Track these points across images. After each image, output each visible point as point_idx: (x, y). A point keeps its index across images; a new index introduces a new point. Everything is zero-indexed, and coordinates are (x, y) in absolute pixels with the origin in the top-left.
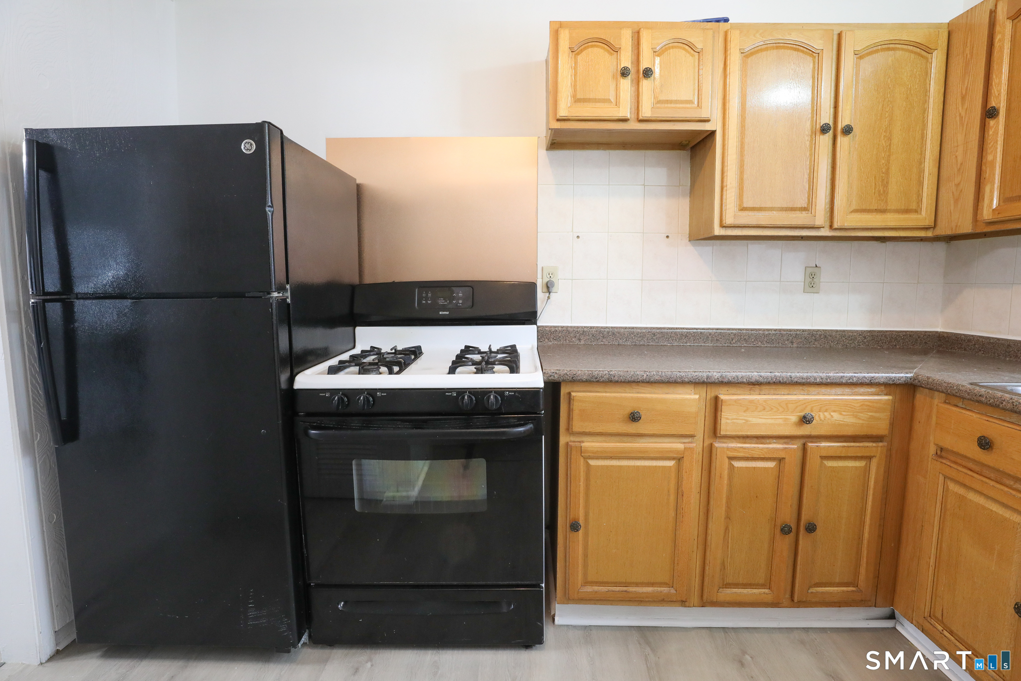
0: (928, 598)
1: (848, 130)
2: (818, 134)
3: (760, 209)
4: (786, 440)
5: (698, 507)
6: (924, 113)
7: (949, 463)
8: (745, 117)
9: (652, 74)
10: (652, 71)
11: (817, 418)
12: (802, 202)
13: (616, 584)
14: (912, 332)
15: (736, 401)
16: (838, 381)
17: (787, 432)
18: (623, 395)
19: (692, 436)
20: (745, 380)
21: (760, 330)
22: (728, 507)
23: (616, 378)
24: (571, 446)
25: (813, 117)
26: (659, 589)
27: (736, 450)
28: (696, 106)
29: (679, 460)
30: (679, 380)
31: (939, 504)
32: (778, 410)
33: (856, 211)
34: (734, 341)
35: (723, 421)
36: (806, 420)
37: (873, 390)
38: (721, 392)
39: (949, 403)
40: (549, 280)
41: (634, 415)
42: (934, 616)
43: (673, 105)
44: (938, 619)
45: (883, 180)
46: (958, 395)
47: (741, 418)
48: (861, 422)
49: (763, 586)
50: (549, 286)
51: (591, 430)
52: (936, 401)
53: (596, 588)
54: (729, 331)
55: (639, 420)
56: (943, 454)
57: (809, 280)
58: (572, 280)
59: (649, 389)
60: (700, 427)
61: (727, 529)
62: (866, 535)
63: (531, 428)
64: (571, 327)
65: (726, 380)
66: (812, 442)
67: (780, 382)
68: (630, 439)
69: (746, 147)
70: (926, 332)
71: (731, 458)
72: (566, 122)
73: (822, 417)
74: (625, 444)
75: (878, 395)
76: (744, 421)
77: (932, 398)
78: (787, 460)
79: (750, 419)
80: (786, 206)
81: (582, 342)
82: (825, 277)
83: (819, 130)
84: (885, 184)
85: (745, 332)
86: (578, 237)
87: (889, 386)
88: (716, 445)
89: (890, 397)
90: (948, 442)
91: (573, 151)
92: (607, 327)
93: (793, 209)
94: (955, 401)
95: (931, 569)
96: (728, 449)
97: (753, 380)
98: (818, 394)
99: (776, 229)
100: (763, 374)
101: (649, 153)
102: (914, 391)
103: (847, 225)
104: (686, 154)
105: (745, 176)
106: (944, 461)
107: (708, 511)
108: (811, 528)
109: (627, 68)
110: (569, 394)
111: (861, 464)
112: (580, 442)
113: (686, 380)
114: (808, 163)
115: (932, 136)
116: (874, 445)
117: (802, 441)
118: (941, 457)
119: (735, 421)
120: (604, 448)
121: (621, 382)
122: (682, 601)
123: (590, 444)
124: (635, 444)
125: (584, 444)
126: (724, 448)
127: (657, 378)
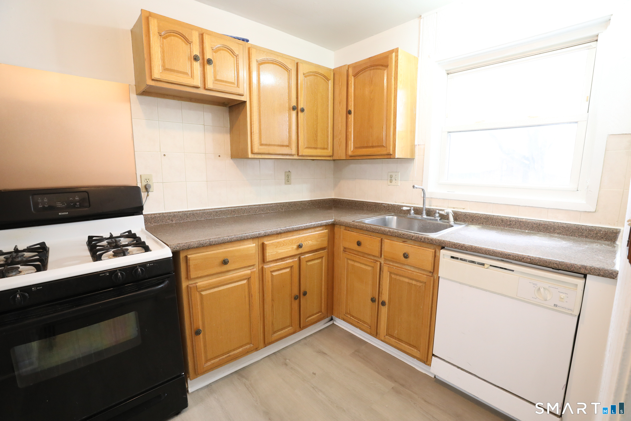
0: (345, 307)
1: (302, 110)
2: (291, 110)
3: (269, 145)
4: (292, 257)
5: (259, 300)
6: (328, 106)
7: (348, 253)
8: (260, 97)
9: (212, 63)
10: (212, 61)
11: (303, 245)
12: (286, 143)
13: (223, 355)
14: (325, 199)
15: (272, 243)
16: (310, 227)
17: (293, 254)
18: (218, 251)
19: (253, 265)
20: (275, 233)
21: (268, 204)
22: (272, 295)
23: (214, 243)
24: (191, 288)
25: (289, 101)
26: (245, 347)
27: (274, 267)
28: (236, 86)
29: (249, 279)
30: (246, 238)
31: (346, 269)
32: (289, 244)
33: (307, 148)
34: (257, 211)
35: (267, 254)
36: (300, 246)
37: (321, 228)
38: (264, 240)
39: (346, 230)
40: (146, 183)
41: (225, 261)
42: (347, 313)
43: (224, 83)
44: (348, 313)
45: (316, 134)
46: (350, 226)
47: (274, 251)
48: (319, 243)
49: (289, 326)
50: (147, 187)
51: (202, 275)
52: (342, 230)
53: (213, 361)
54: (254, 207)
55: (228, 263)
56: (346, 250)
57: (287, 178)
58: (163, 183)
59: (230, 245)
60: (256, 260)
61: (273, 305)
62: (323, 290)
63: (168, 283)
64: (165, 213)
65: (267, 234)
66: (302, 256)
67: (289, 231)
68: (223, 275)
69: (261, 112)
70: (329, 199)
71: (272, 272)
72: (159, 82)
73: (305, 244)
74: (221, 278)
75: (323, 230)
76: (276, 253)
77: (340, 228)
78: (294, 267)
79: (278, 251)
80: (280, 144)
81: (174, 222)
82: (293, 177)
83: (292, 108)
84: (317, 137)
85: (262, 206)
86: (164, 155)
87: (326, 226)
88: (265, 267)
89: (327, 231)
90: (347, 245)
91: (156, 98)
92: (189, 211)
93: (283, 146)
94: (348, 228)
95: (345, 295)
96: (270, 267)
97: (278, 232)
98: (303, 234)
99: (276, 155)
100: (282, 229)
101: (206, 106)
102: (334, 226)
103: (304, 154)
104: (226, 109)
105: (262, 128)
106: (346, 253)
107: (263, 300)
108: (305, 294)
109: (198, 56)
110: (186, 257)
111: (319, 261)
112: (195, 283)
113: (249, 237)
114: (288, 124)
115: (331, 117)
116: (323, 251)
117: (298, 256)
118: (345, 251)
119: (272, 253)
120: (210, 283)
121: (217, 244)
122: (257, 348)
123: (201, 283)
124: (226, 277)
125: (198, 284)
126: (268, 267)
127: (235, 239)
